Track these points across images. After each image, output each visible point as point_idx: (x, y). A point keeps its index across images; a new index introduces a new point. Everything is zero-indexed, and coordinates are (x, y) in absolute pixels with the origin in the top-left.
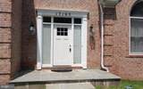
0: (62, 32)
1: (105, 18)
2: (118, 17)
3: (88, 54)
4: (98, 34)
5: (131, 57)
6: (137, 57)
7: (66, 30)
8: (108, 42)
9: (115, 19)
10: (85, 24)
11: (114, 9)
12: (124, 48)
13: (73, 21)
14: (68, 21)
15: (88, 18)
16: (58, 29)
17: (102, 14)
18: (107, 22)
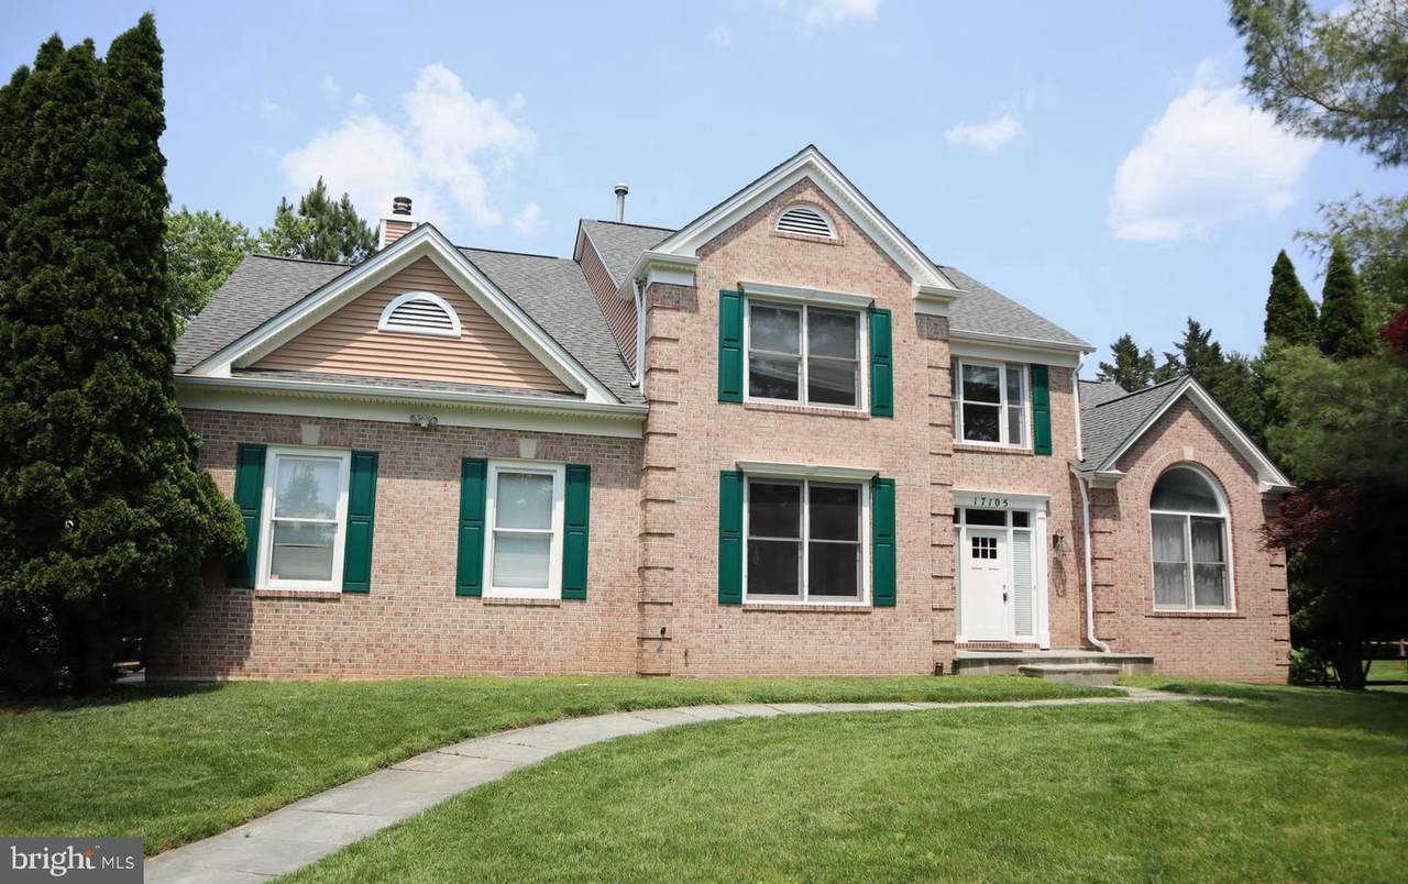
0: (985, 549)
1: (1093, 516)
2: (1123, 513)
3: (1051, 611)
4: (1072, 556)
5: (1159, 616)
6: (1172, 616)
7: (993, 542)
8: (1104, 578)
9: (1116, 517)
10: (1040, 528)
11: (1113, 492)
12: (1141, 592)
13: (1010, 519)
14: (996, 518)
15: (1048, 513)
16: (975, 541)
17: (1086, 504)
18: (1100, 524)
